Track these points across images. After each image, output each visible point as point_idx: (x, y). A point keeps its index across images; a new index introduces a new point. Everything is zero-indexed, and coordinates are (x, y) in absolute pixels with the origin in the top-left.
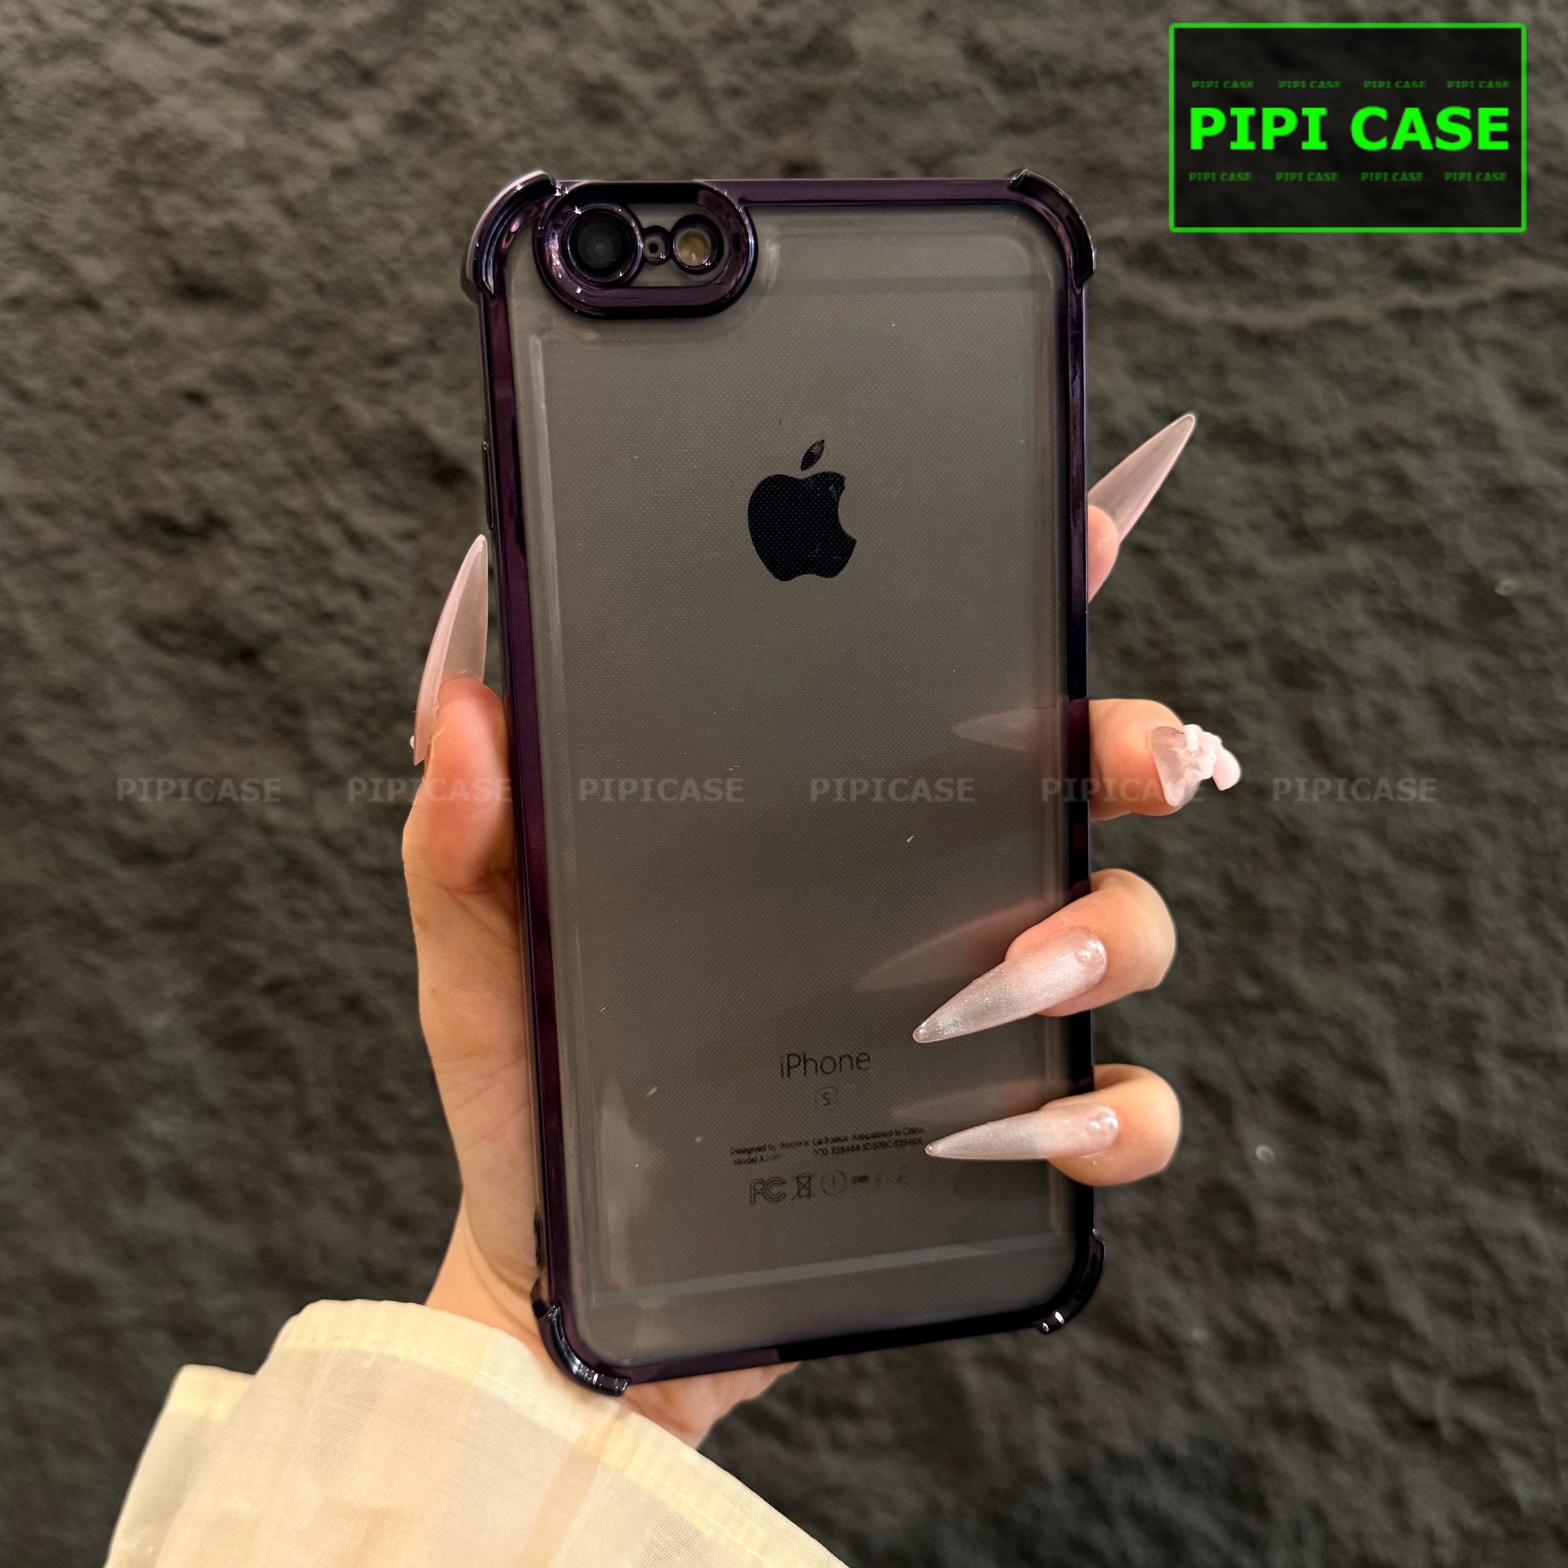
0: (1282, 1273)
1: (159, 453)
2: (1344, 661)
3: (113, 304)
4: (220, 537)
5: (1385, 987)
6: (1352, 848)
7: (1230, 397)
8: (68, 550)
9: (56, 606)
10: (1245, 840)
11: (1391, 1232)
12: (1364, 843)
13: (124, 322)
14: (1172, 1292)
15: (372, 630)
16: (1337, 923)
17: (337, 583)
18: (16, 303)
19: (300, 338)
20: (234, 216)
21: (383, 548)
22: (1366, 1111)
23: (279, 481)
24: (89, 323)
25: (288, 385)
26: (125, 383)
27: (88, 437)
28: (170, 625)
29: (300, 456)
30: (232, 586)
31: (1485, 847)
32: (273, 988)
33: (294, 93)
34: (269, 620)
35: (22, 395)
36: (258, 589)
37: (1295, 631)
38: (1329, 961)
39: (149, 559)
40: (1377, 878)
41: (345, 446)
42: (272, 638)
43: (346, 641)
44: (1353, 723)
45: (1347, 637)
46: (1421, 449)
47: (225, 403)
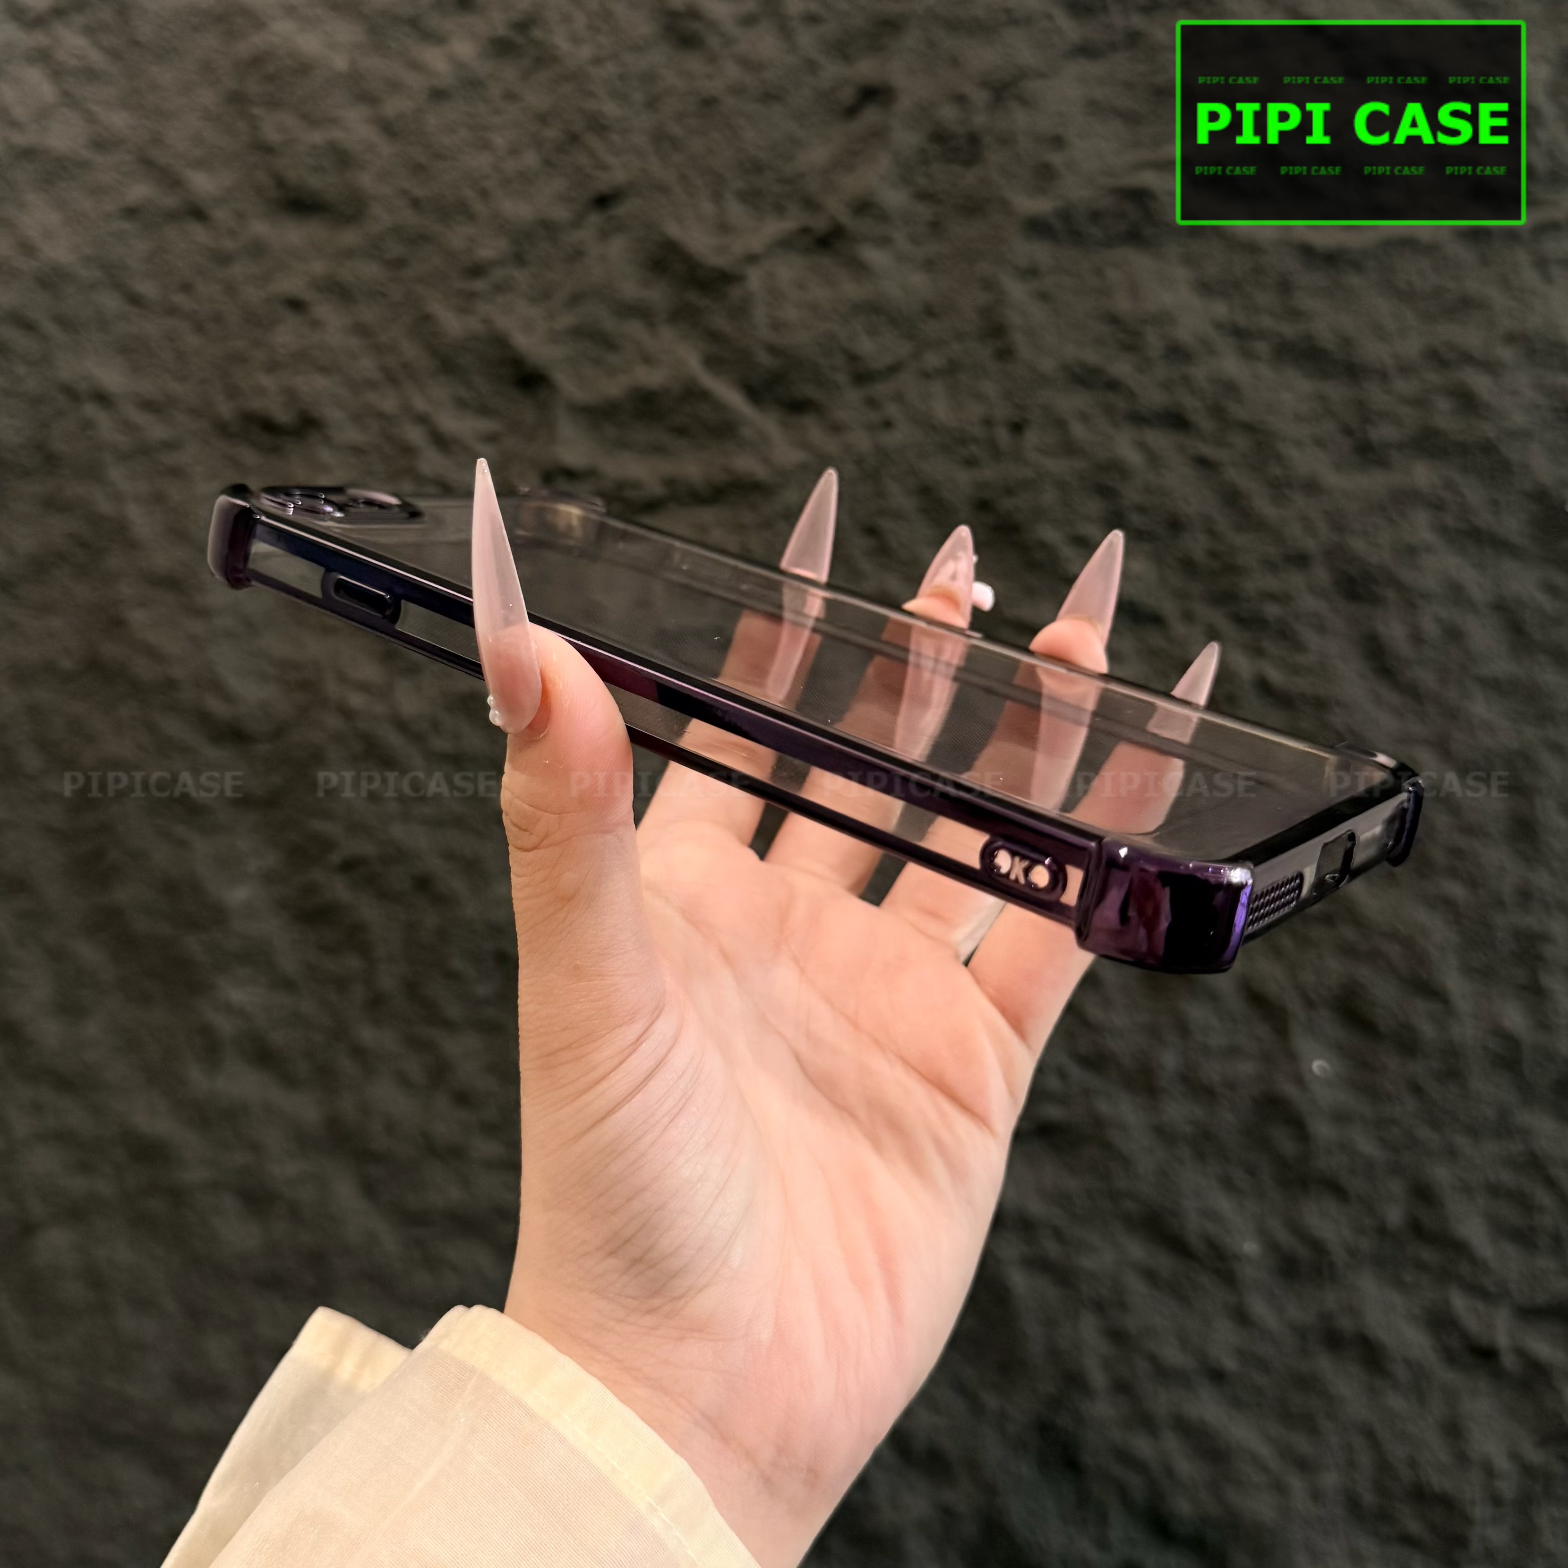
0: (1338, 1191)
1: (259, 356)
2: (1407, 575)
3: (220, 214)
4: (314, 436)
5: (1448, 904)
7: (1295, 314)
8: (170, 446)
9: (159, 498)
11: (1452, 1153)
13: (231, 233)
14: (1223, 1204)
17: (421, 481)
18: (131, 212)
19: (395, 249)
20: (337, 134)
21: (467, 448)
22: (1427, 1030)
23: (371, 384)
24: (199, 233)
25: (383, 295)
26: (230, 289)
27: (193, 340)
29: (391, 361)
31: (1553, 766)
32: (348, 866)
33: (395, 19)
35: (135, 300)
37: (1358, 545)
41: (434, 352)
44: (1417, 638)
45: (1411, 552)
46: (1491, 367)
47: (323, 310)
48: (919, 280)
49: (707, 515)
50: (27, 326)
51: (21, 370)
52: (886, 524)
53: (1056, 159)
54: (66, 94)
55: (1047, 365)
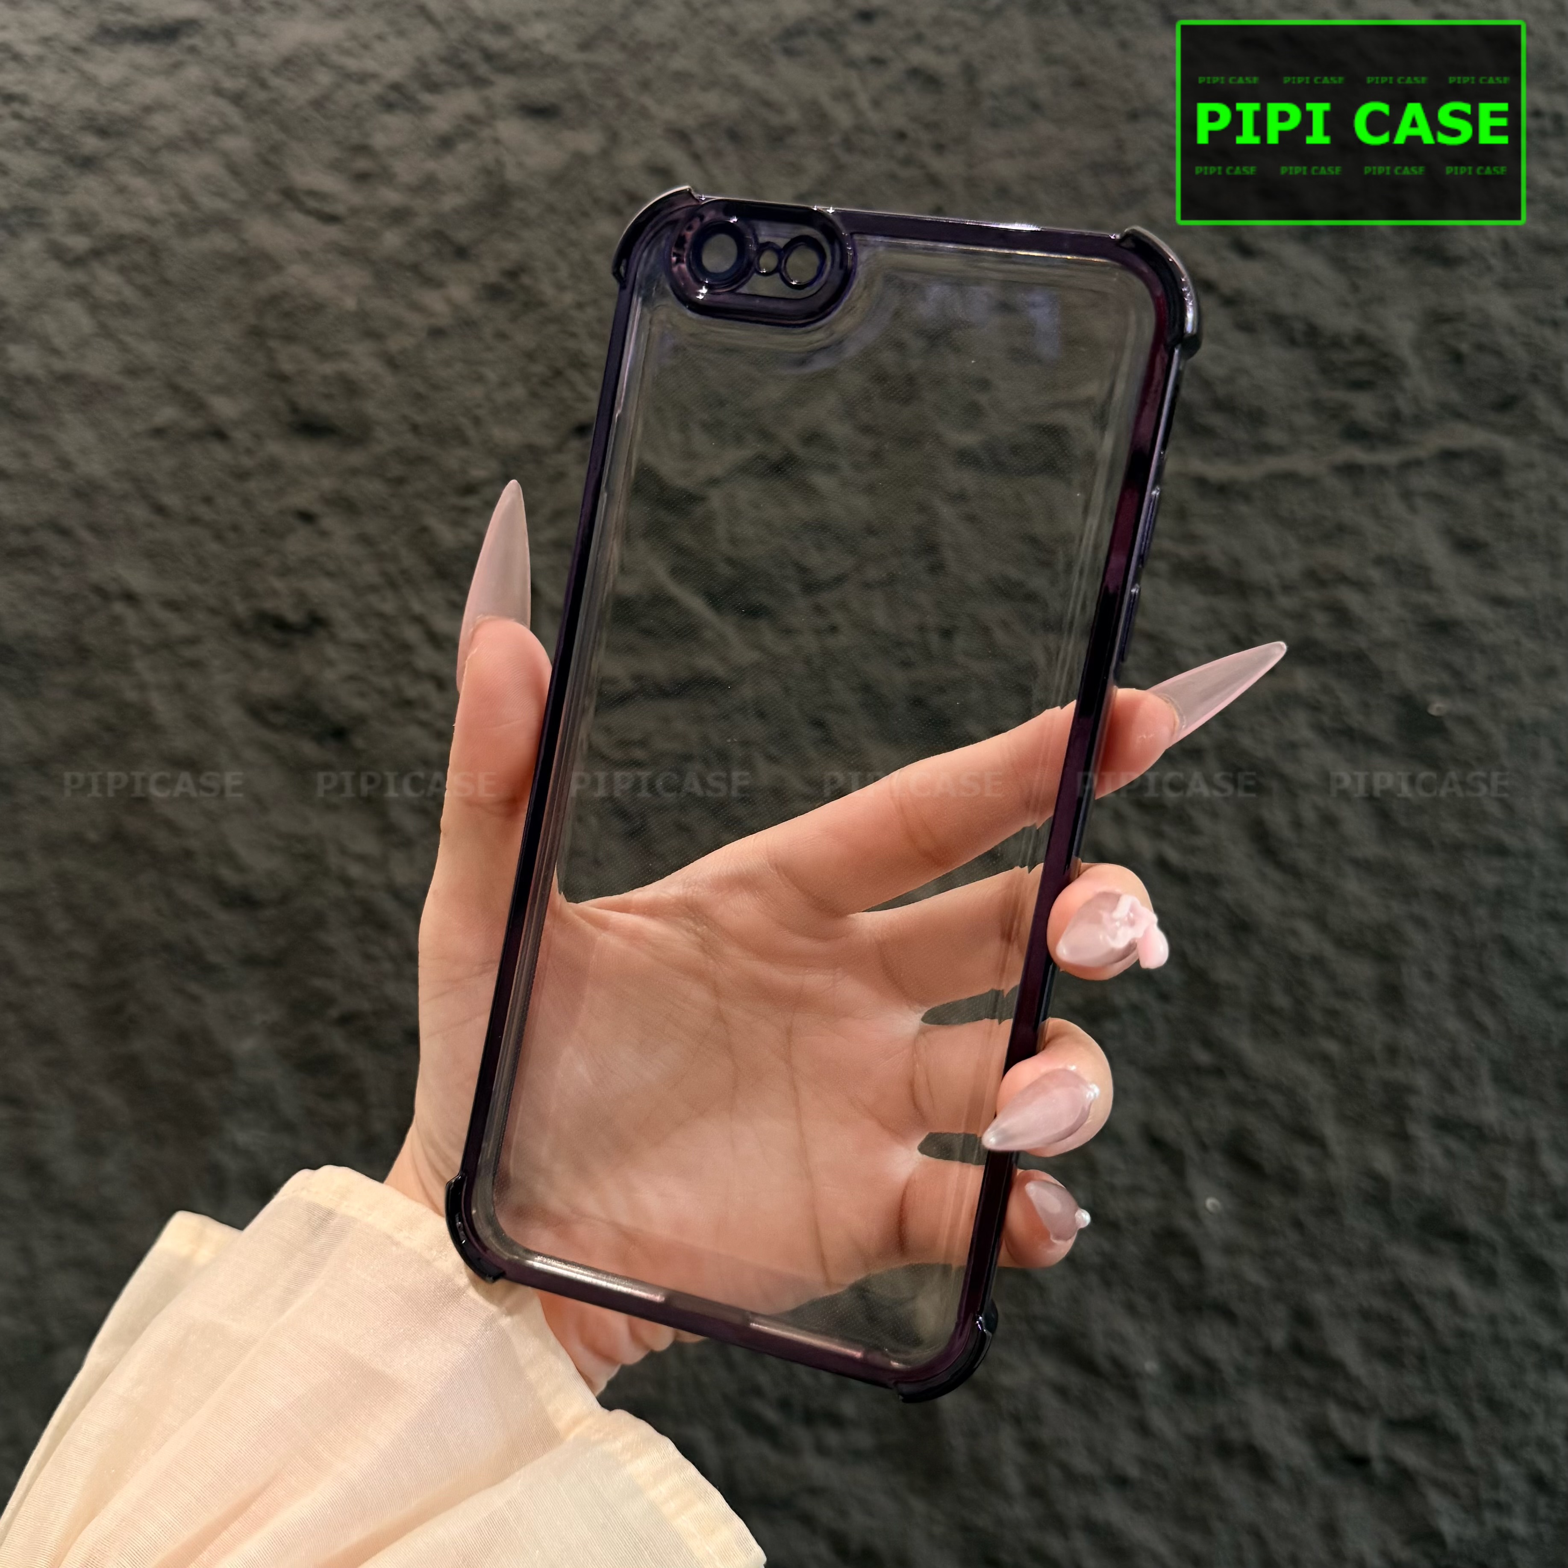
0: (1229, 1315)
2: (1288, 768)
3: (240, 436)
5: (1325, 1059)
6: (1294, 933)
8: (193, 641)
9: (180, 688)
10: (1200, 923)
11: (1329, 1281)
12: (1306, 929)
13: (249, 452)
14: (1127, 1327)
16: (1281, 1000)
17: (417, 675)
18: (158, 432)
19: (396, 469)
20: (345, 366)
22: (1308, 1172)
23: (373, 589)
24: (220, 452)
26: (247, 502)
27: (214, 547)
28: (276, 707)
29: (392, 568)
30: (329, 675)
31: (1417, 937)
32: (345, 1020)
33: (399, 265)
34: (359, 705)
35: (160, 510)
36: (352, 678)
37: (1246, 741)
38: (1275, 1034)
39: (261, 650)
40: (1318, 961)
41: (431, 561)
42: (361, 720)
44: (1297, 824)
45: (1291, 747)
46: (1362, 586)
47: (330, 522)
48: (862, 503)
49: (671, 707)
50: (64, 532)
51: (57, 571)
52: (831, 717)
53: (983, 399)
54: (103, 326)
55: (974, 579)
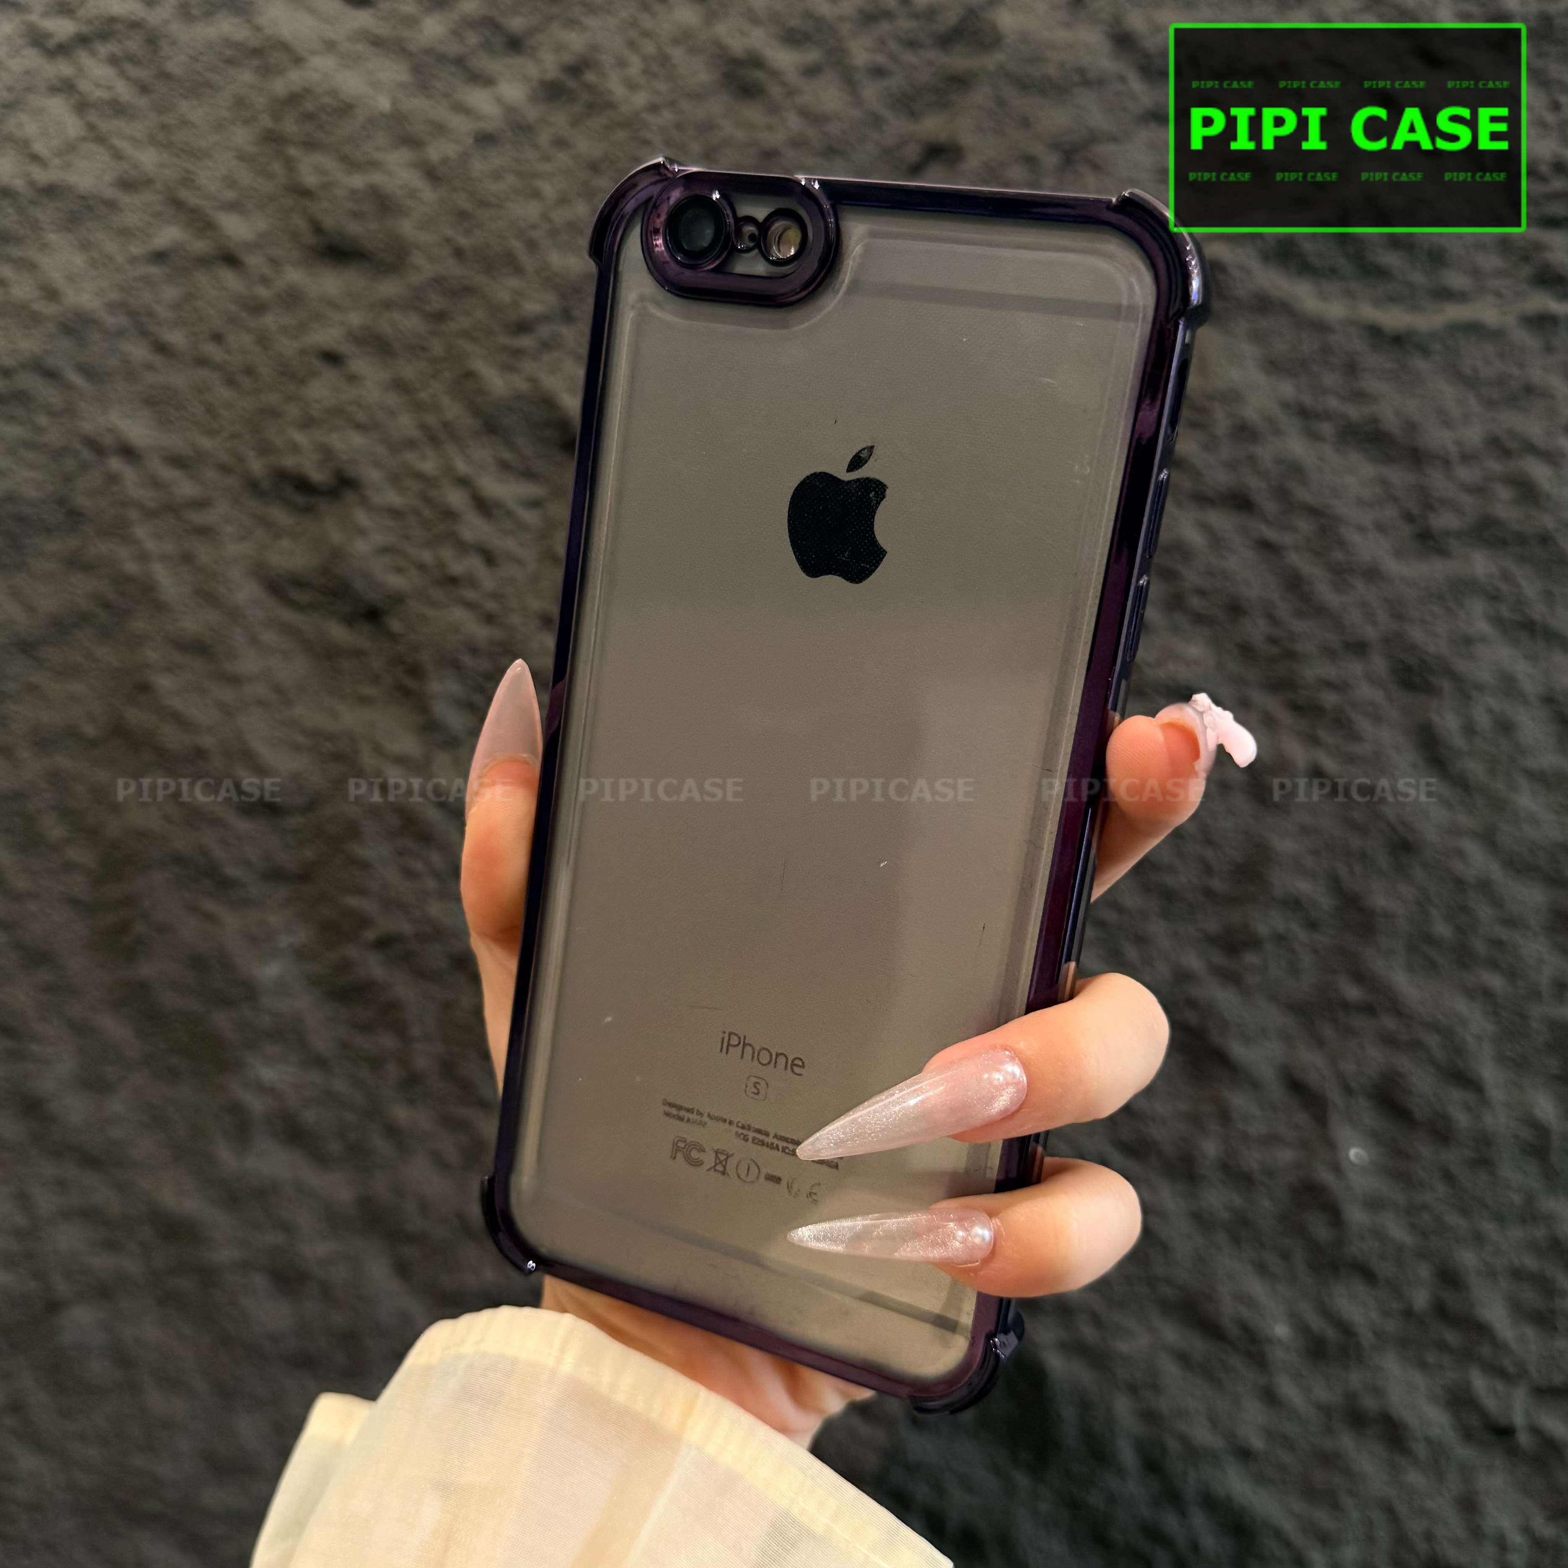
0: (1368, 1275)
1: (293, 411)
2: (1462, 666)
3: (254, 261)
4: (350, 497)
5: (1487, 994)
6: (1460, 853)
7: (1361, 396)
8: (201, 504)
9: (187, 558)
10: (1356, 842)
11: (1478, 1237)
12: (1473, 849)
13: (265, 281)
14: (1257, 1288)
15: (495, 596)
16: (1442, 929)
17: (463, 547)
18: (160, 257)
19: (437, 302)
20: (379, 179)
21: (509, 514)
22: (1462, 1119)
23: (411, 444)
24: (230, 279)
25: (423, 349)
26: (263, 340)
27: (225, 393)
28: (299, 582)
29: (431, 420)
30: (361, 547)
32: (384, 943)
33: (441, 58)
34: (396, 582)
35: (162, 348)
36: (386, 550)
38: (1432, 967)
39: (281, 516)
40: (1485, 886)
41: (476, 411)
42: (398, 599)
43: (470, 605)
44: (1470, 729)
45: (1467, 642)
47: (361, 364)
50: (51, 375)
51: (43, 420)
54: (91, 128)
